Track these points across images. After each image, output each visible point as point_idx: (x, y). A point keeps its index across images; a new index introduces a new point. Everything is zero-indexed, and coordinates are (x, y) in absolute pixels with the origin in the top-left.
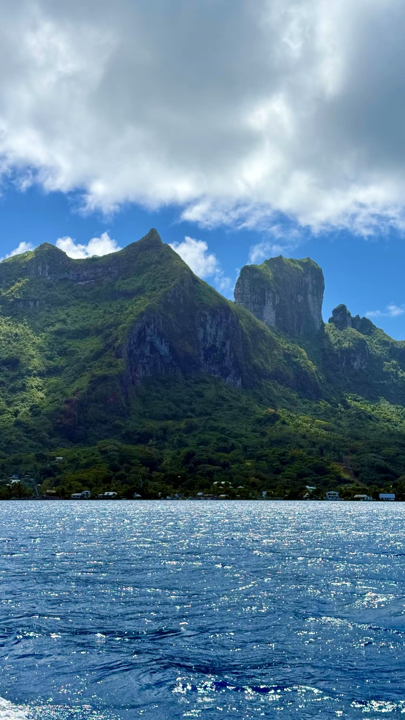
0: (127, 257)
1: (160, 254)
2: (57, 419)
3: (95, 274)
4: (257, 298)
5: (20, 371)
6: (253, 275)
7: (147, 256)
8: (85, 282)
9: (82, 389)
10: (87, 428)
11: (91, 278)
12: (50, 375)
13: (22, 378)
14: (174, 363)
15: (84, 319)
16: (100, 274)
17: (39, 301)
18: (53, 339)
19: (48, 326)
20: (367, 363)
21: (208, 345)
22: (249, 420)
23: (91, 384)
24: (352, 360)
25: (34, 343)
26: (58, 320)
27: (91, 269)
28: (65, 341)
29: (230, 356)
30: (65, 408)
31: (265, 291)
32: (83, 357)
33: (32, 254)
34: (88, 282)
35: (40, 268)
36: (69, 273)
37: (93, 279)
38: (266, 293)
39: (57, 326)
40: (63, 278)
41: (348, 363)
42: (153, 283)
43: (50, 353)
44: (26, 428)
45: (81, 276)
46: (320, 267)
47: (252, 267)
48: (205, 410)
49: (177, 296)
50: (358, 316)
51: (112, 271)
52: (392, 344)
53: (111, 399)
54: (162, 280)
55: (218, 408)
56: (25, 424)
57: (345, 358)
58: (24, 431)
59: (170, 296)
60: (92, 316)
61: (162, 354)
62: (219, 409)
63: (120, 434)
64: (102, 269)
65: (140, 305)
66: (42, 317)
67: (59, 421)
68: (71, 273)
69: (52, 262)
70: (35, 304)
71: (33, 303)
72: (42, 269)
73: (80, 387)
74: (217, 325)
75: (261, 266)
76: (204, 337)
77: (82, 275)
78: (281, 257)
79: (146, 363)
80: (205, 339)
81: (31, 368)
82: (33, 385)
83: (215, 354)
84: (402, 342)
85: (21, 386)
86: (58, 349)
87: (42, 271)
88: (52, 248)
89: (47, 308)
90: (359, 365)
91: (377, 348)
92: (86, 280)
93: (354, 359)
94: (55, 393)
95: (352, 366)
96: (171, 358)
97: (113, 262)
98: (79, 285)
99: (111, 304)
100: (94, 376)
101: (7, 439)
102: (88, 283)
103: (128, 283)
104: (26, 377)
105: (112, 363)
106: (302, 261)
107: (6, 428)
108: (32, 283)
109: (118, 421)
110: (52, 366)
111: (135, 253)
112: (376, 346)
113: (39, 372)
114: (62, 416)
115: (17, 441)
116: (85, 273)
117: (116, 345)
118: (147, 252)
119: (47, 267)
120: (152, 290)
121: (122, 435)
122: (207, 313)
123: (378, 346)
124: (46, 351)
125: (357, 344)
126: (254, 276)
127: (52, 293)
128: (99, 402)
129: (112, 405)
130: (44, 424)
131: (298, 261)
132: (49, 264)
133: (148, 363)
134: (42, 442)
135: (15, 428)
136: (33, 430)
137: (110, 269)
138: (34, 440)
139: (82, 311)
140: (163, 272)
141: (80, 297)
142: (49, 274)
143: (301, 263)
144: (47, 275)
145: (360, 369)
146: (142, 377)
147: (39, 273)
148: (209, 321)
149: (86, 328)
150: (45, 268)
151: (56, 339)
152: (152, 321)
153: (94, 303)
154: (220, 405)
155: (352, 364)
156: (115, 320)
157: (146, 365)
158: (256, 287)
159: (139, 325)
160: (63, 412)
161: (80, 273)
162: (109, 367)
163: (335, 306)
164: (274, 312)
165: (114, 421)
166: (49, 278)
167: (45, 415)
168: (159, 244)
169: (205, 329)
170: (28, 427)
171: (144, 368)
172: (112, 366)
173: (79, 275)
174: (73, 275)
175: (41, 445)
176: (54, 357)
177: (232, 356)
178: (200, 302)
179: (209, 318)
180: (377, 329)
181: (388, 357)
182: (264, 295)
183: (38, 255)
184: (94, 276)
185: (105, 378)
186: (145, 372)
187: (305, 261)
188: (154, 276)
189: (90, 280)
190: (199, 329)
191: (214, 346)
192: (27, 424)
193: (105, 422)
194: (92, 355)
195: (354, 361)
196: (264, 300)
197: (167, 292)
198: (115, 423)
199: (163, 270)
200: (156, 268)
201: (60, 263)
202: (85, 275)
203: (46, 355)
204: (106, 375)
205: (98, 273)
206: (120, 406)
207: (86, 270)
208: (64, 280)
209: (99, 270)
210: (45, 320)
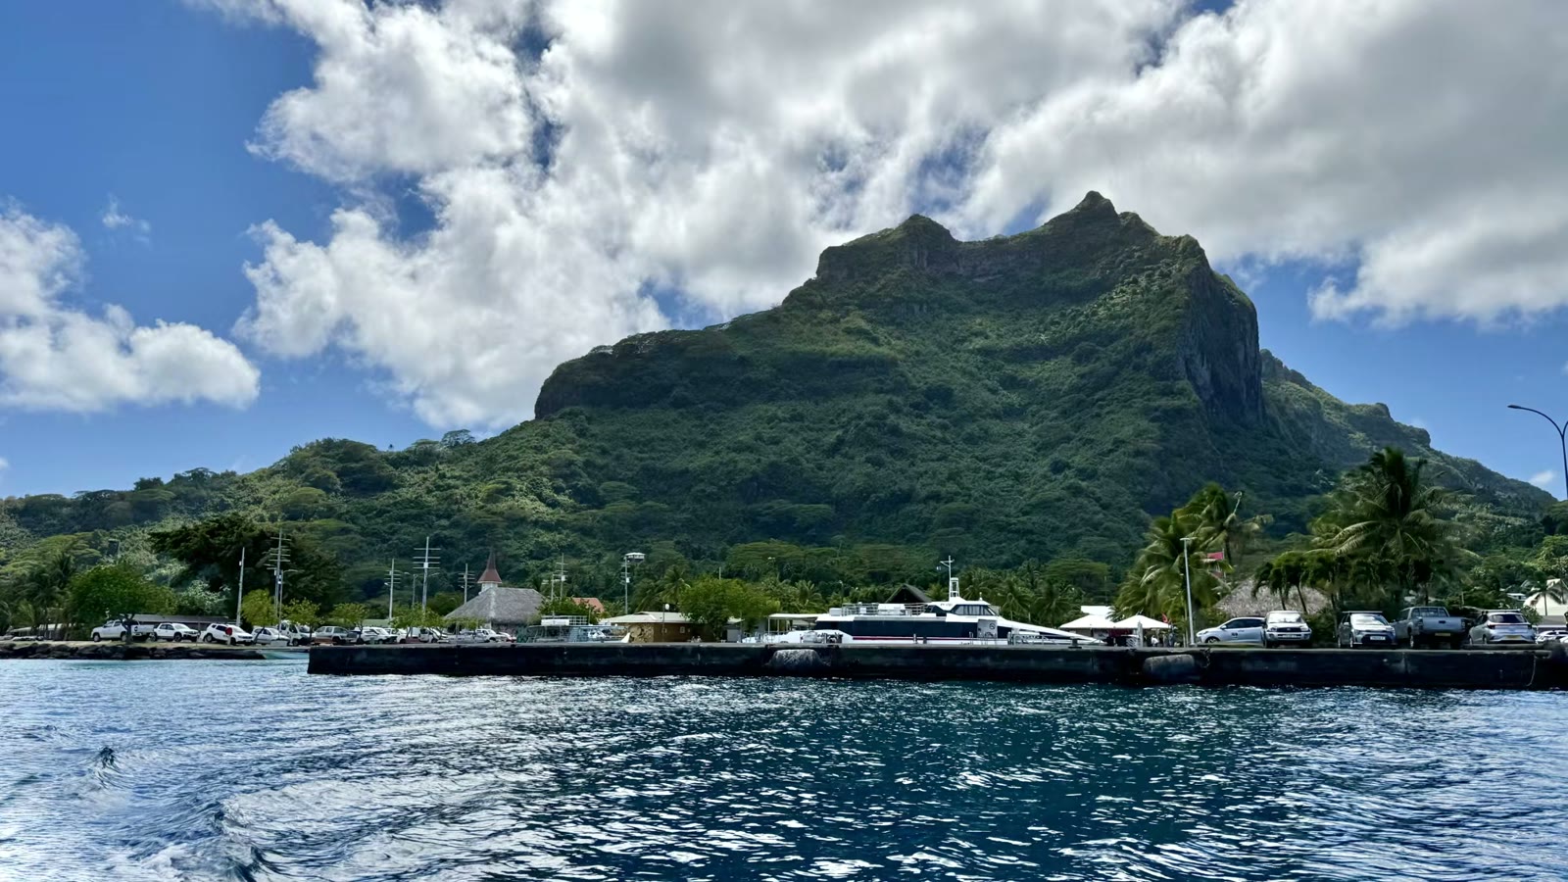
0: (1055, 236)
3: (1003, 265)
7: (1091, 235)
8: (987, 278)
11: (997, 271)
16: (1010, 264)
19: (959, 341)
23: (1159, 424)
26: (972, 334)
27: (997, 257)
28: (1004, 365)
32: (1063, 388)
34: (991, 278)
35: (915, 253)
36: (958, 264)
37: (999, 272)
39: (975, 341)
40: (950, 271)
42: (1124, 273)
43: (988, 383)
45: (979, 268)
51: (1032, 260)
61: (1200, 383)
64: (1013, 257)
66: (942, 328)
68: (963, 263)
69: (932, 245)
70: (922, 308)
71: (919, 306)
72: (918, 254)
77: (982, 266)
81: (980, 406)
89: (945, 315)
92: (988, 274)
97: (1032, 245)
98: (978, 282)
102: (992, 280)
103: (1068, 277)
105: (1172, 387)
110: (1004, 403)
116: (987, 264)
117: (1150, 359)
118: (1090, 227)
119: (925, 252)
120: (1130, 283)
127: (944, 292)
132: (928, 247)
137: (1027, 257)
141: (986, 302)
142: (928, 264)
149: (1024, 346)
150: (923, 254)
155: (1310, 435)
156: (1082, 329)
161: (977, 264)
162: (1166, 395)
172: (1173, 393)
173: (975, 267)
174: (964, 267)
181: (1350, 428)
184: (1002, 269)
188: (1122, 262)
189: (995, 274)
194: (1087, 381)
202: (986, 267)
205: (1007, 263)
207: (988, 257)
208: (951, 276)
209: (1010, 258)
210: (952, 333)
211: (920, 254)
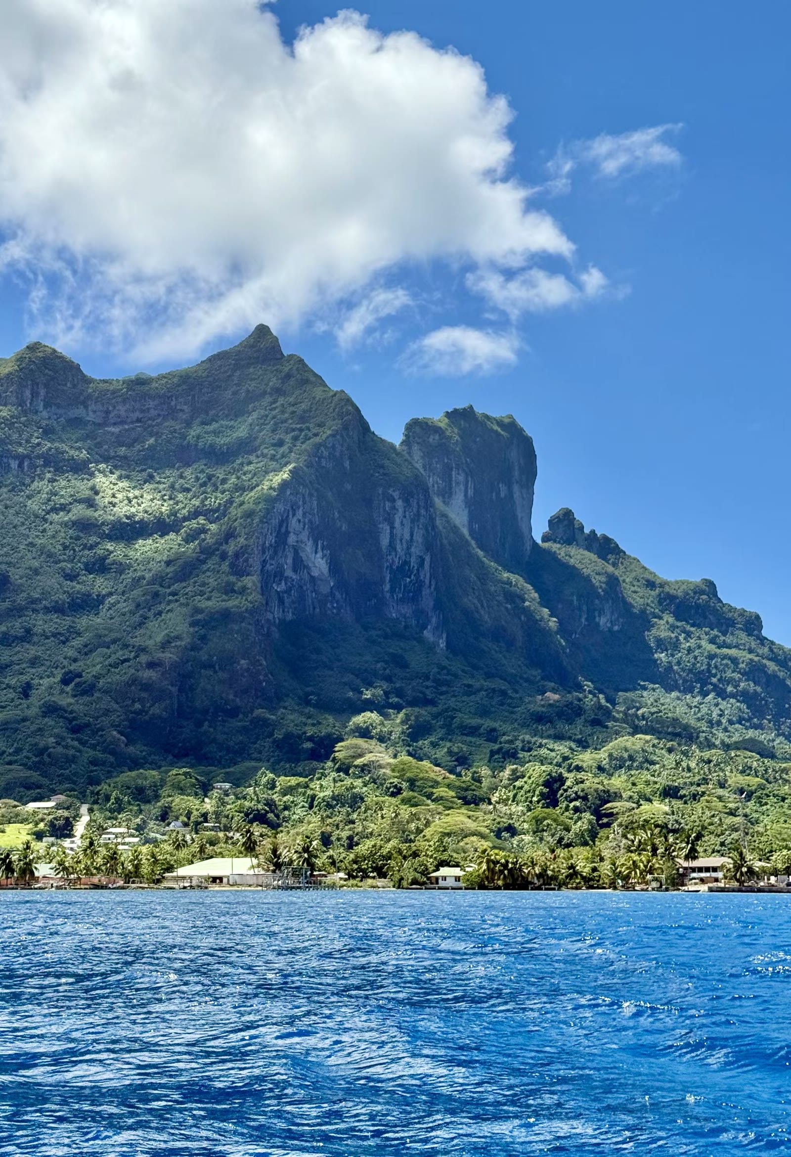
0: (211, 379)
1: (283, 374)
2: (134, 702)
3: (142, 411)
4: (437, 483)
5: (15, 601)
6: (428, 438)
7: (251, 380)
8: (121, 427)
9: (178, 638)
10: (199, 724)
11: (135, 419)
12: (75, 611)
13: (20, 617)
14: (337, 593)
15: (130, 502)
16: (152, 411)
17: (31, 459)
18: (71, 538)
19: (55, 510)
20: (621, 620)
21: (397, 560)
22: (514, 716)
23: (196, 629)
24: (596, 614)
25: (32, 544)
26: (75, 501)
27: (135, 401)
28: (99, 543)
29: (430, 587)
30: (150, 678)
31: (452, 470)
32: (148, 576)
33: (10, 364)
34: (127, 427)
35: (28, 393)
36: (86, 407)
37: (139, 420)
38: (454, 473)
39: (74, 511)
40: (74, 416)
41: (591, 618)
42: (273, 431)
43: (69, 566)
44: (70, 721)
45: (112, 415)
46: (530, 435)
47: (426, 423)
48: (421, 692)
49: (337, 454)
50: (593, 532)
51: (178, 407)
52: (662, 586)
53: (243, 662)
54: (294, 426)
55: (444, 689)
56: (66, 711)
57: (585, 608)
58: (67, 728)
59: (326, 453)
60: (145, 496)
61: (315, 573)
62: (447, 692)
63: (271, 740)
64: (156, 402)
65: (255, 474)
66: (39, 492)
67: (137, 706)
68: (92, 407)
69: (52, 383)
70: (20, 466)
71: (17, 462)
72: (32, 395)
73: (172, 635)
74: (412, 521)
75: (440, 421)
76: (390, 542)
77: (116, 412)
78: (471, 407)
79: (285, 592)
80: (392, 546)
81: (37, 596)
82: (47, 630)
83: (408, 580)
84: (677, 582)
85: (21, 633)
86: (84, 560)
87: (32, 400)
88: (51, 354)
89: (48, 475)
90: (609, 625)
91: (635, 592)
92: (123, 422)
93: (601, 612)
94: (108, 648)
95: (598, 625)
96: (332, 584)
97: (180, 388)
98: (109, 432)
99: (182, 473)
100: (198, 611)
101: (36, 744)
102: (127, 430)
103: (216, 433)
104: (26, 613)
105: (234, 584)
106: (501, 421)
107: (24, 720)
108: (14, 423)
109: (260, 710)
110: (78, 592)
111: (226, 372)
112: (633, 589)
113: (53, 604)
114: (144, 695)
115: (60, 749)
116: (122, 409)
117: (231, 548)
118: (251, 370)
119: (42, 392)
120: (274, 445)
121: (274, 741)
122: (396, 495)
123: (636, 588)
124: (60, 561)
125: (604, 583)
126: (431, 440)
127: (57, 444)
128: (217, 667)
129: (246, 674)
130: (107, 712)
131: (495, 419)
132: (46, 386)
133: (288, 591)
134: (113, 753)
135: (47, 719)
136: (88, 725)
137: (173, 403)
138: (94, 747)
139: (121, 484)
140: (292, 409)
141: (113, 457)
142: (45, 407)
143: (500, 423)
144: (41, 409)
145: (610, 630)
146: (277, 621)
147: (25, 402)
148: (400, 510)
149: (137, 519)
150: (38, 394)
151: (78, 538)
152: (301, 503)
153: (144, 470)
154: (448, 684)
155: (597, 619)
156: (203, 502)
157: (285, 595)
158: (434, 461)
159: (280, 507)
160: (147, 687)
161: (111, 408)
162: (226, 593)
163: (554, 511)
164: (466, 512)
165: (252, 711)
166: (45, 414)
167: (106, 692)
168: (279, 356)
169: (392, 528)
170: (75, 719)
171: (281, 601)
172: (233, 591)
173: (107, 412)
174: (95, 412)
175: (112, 759)
176: (78, 575)
177: (433, 588)
178: (382, 471)
179: (399, 503)
180: (629, 557)
181: (657, 611)
182: (450, 476)
183: (24, 365)
184: (141, 416)
185: (226, 616)
186: (283, 611)
187: (507, 421)
188: (274, 417)
189: (132, 422)
190: (381, 526)
191: (406, 563)
192: (71, 712)
193: (234, 712)
194: (170, 569)
195: (600, 616)
196: (451, 488)
197: (318, 446)
198: (254, 715)
199: (293, 405)
200: (275, 402)
201: (69, 385)
202: (123, 413)
203: (63, 570)
204: (227, 609)
205: (148, 409)
206: (261, 677)
207: (124, 401)
208: (76, 422)
209: (151, 404)
210: (49, 500)
211: (35, 394)
